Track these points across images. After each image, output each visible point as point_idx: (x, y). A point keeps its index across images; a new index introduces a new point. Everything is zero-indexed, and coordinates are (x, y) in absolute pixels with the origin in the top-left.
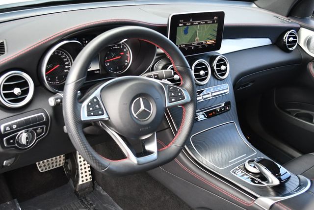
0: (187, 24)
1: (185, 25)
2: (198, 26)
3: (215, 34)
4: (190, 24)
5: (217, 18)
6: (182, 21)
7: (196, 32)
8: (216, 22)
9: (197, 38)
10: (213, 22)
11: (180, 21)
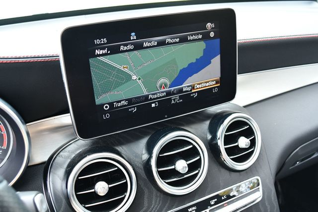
4: (130, 47)
8: (212, 34)
11: (97, 42)
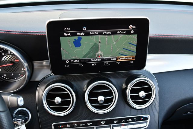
0: (78, 34)
1: (74, 34)
2: (100, 36)
3: (134, 49)
5: (134, 27)
6: (69, 29)
7: (96, 45)
9: (99, 53)
10: (128, 33)
